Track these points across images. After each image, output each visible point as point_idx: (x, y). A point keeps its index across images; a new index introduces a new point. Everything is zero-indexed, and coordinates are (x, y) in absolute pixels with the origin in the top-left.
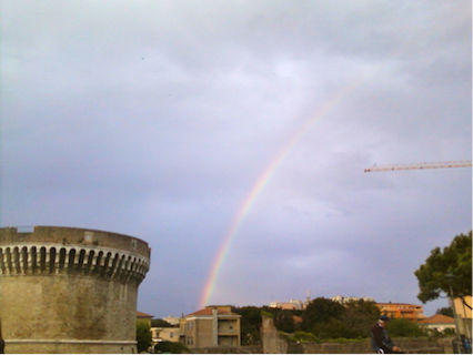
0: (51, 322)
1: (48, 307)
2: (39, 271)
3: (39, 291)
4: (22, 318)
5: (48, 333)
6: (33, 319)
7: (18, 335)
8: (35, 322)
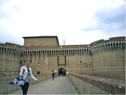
0: (120, 63)
1: (119, 59)
2: (113, 50)
3: (115, 55)
4: (111, 62)
5: (120, 65)
6: (115, 62)
7: (111, 67)
8: (115, 63)
